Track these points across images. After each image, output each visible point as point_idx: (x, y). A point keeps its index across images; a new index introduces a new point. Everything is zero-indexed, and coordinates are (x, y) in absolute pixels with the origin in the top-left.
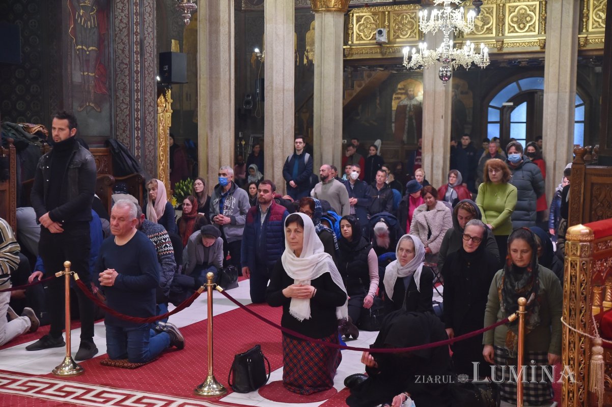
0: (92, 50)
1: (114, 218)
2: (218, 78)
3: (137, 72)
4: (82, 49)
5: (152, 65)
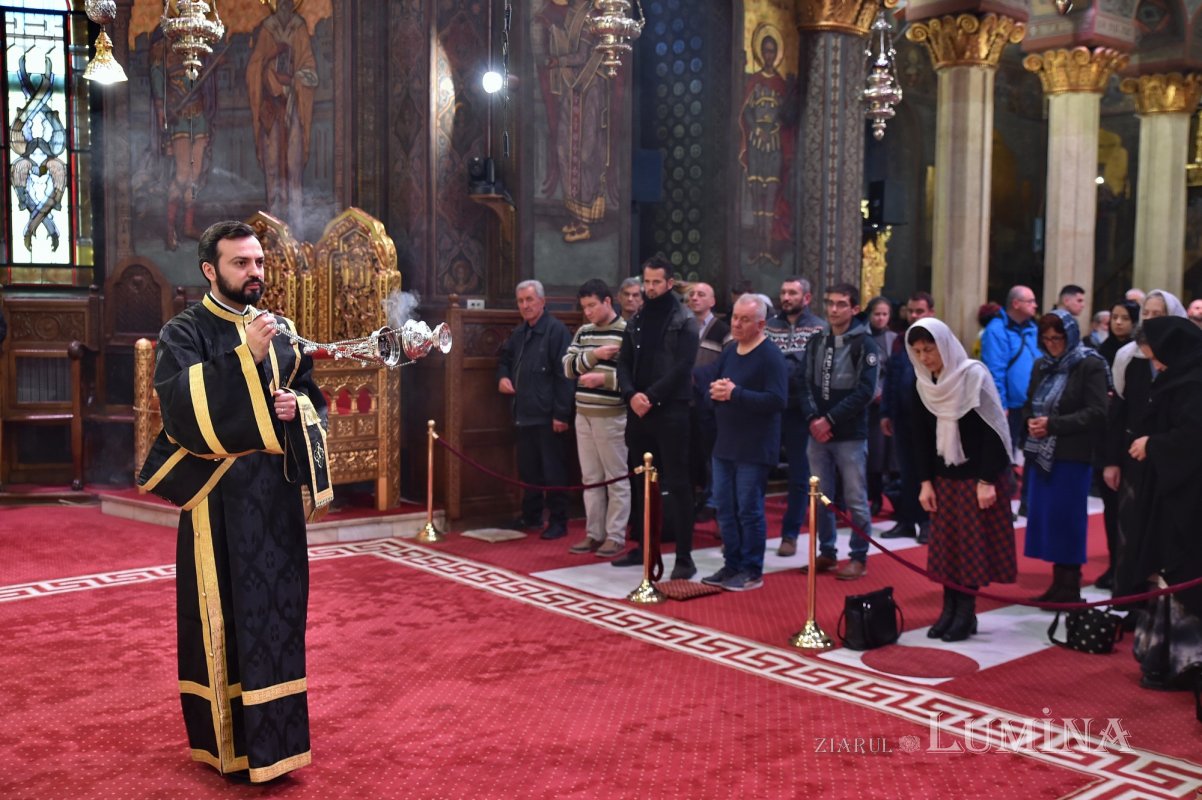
0: (772, 182)
1: (736, 318)
2: (962, 217)
3: (832, 210)
4: (757, 180)
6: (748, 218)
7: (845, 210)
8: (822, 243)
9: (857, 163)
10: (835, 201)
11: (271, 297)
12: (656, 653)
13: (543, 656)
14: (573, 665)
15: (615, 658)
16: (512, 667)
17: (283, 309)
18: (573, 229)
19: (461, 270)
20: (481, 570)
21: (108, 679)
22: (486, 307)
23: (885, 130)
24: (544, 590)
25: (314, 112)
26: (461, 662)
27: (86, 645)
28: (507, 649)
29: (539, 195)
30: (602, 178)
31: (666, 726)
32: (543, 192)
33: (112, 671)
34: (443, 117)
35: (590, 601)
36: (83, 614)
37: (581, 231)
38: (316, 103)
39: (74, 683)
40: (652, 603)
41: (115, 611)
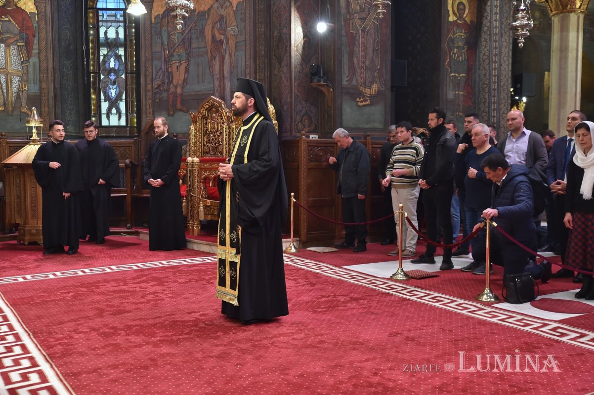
0: (462, 76)
3: (494, 89)
4: (455, 76)
5: (506, 84)
6: (451, 95)
7: (502, 89)
8: (489, 107)
9: (508, 65)
10: (496, 85)
11: (216, 136)
12: (406, 302)
13: (348, 302)
14: (363, 306)
15: (385, 303)
16: (332, 306)
17: (222, 142)
18: (362, 99)
19: (306, 121)
20: (317, 264)
21: (140, 306)
22: (319, 138)
23: (523, 43)
24: (348, 274)
25: (236, 47)
26: (307, 303)
27: (131, 292)
28: (330, 298)
29: (345, 83)
30: (376, 74)
31: (412, 334)
32: (347, 81)
33: (142, 303)
34: (298, 45)
35: (372, 278)
36: (130, 279)
37: (366, 100)
38: (236, 43)
39: (125, 307)
40: (403, 280)
41: (144, 278)
